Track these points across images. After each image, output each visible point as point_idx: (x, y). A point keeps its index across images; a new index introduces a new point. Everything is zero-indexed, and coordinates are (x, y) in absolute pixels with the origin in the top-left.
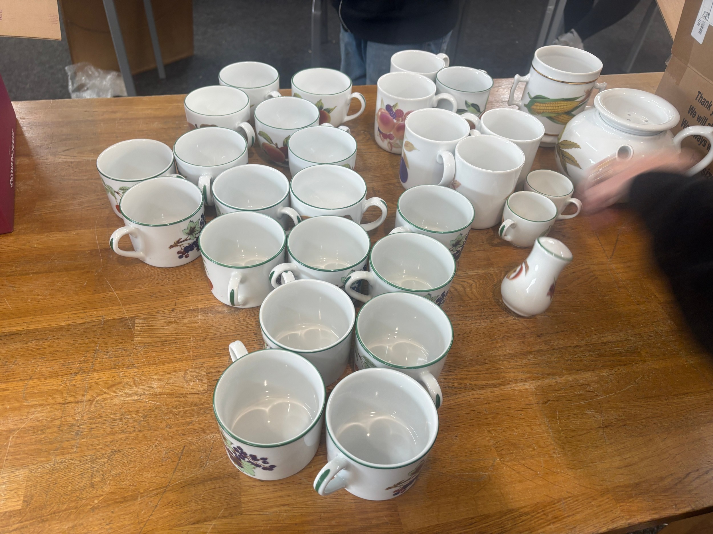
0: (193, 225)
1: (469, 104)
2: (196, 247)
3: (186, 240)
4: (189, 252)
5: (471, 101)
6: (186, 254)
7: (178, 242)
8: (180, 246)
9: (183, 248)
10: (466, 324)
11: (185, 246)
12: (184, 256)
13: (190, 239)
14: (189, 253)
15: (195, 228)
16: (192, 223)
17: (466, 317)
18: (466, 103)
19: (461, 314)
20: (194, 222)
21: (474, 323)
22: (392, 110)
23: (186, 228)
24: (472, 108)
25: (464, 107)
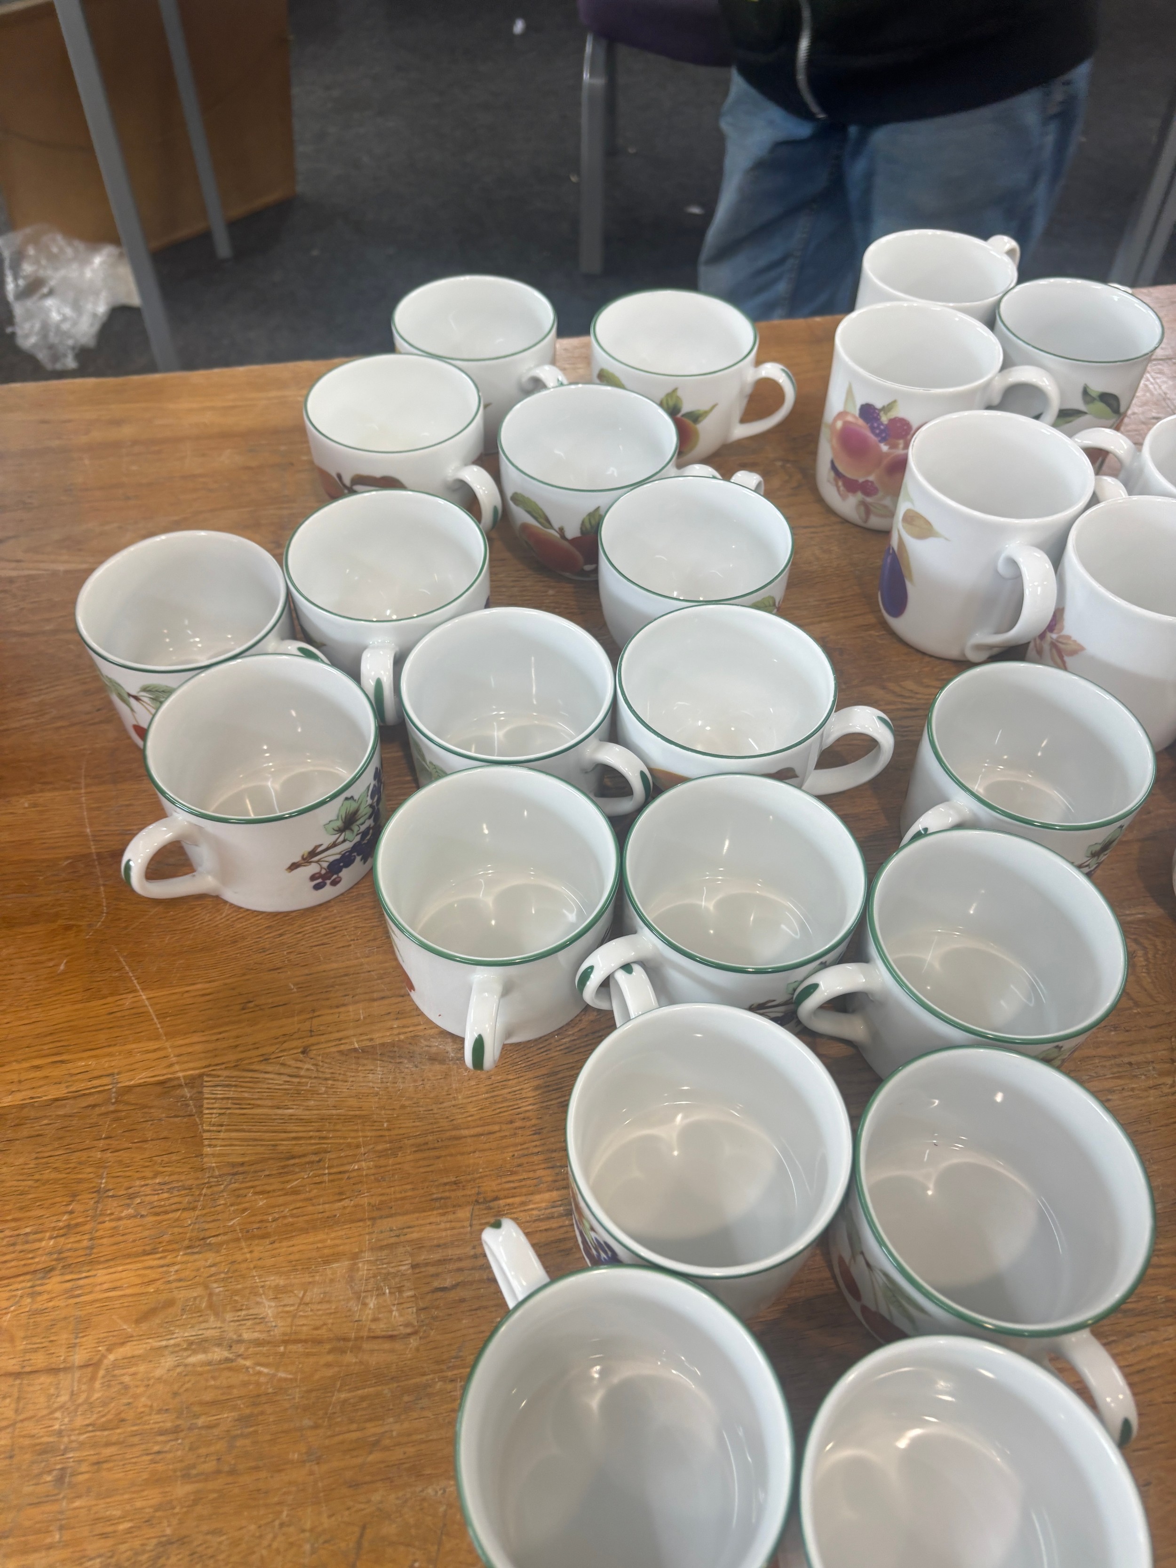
0: (353, 806)
1: (1094, 395)
2: (358, 855)
3: (334, 845)
4: (340, 871)
5: (1098, 386)
6: (335, 876)
7: (313, 853)
8: (317, 862)
9: (325, 865)
10: (1133, 1089)
11: (331, 859)
12: (328, 882)
13: (344, 841)
14: (341, 874)
15: (357, 811)
16: (351, 801)
17: (1130, 1064)
18: (1086, 392)
19: (1115, 1057)
20: (356, 797)
21: (1155, 1087)
22: (877, 419)
23: (334, 817)
24: (1100, 406)
25: (1078, 403)
